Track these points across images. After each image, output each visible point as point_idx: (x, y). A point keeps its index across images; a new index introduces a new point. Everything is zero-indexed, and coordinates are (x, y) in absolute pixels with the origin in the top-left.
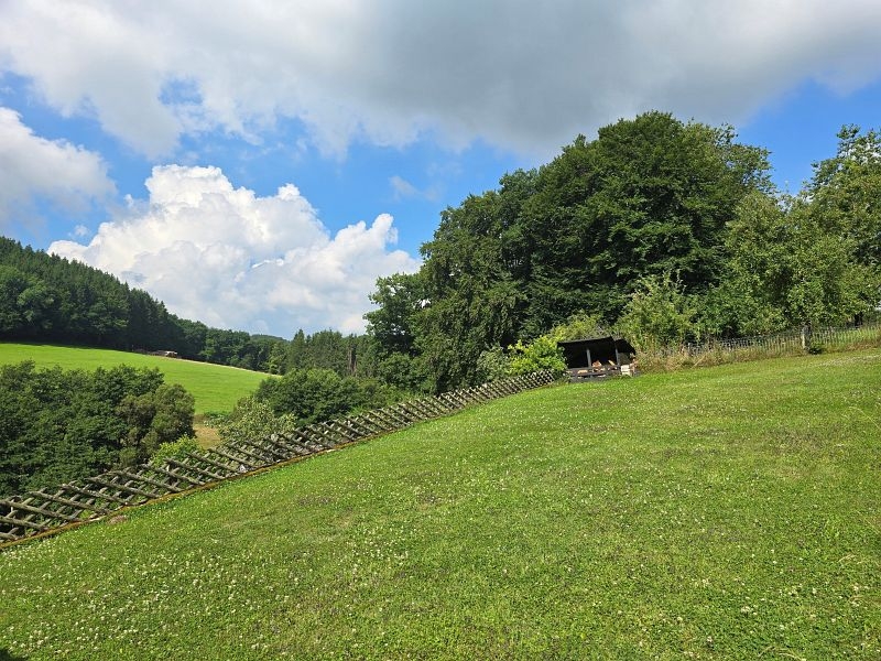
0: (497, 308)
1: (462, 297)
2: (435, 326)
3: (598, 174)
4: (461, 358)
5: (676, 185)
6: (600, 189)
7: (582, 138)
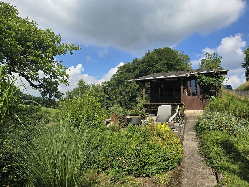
0: (133, 89)
1: (125, 87)
2: (118, 93)
3: (157, 60)
4: (125, 101)
5: (173, 63)
6: (157, 63)
7: (149, 51)
